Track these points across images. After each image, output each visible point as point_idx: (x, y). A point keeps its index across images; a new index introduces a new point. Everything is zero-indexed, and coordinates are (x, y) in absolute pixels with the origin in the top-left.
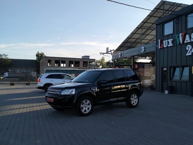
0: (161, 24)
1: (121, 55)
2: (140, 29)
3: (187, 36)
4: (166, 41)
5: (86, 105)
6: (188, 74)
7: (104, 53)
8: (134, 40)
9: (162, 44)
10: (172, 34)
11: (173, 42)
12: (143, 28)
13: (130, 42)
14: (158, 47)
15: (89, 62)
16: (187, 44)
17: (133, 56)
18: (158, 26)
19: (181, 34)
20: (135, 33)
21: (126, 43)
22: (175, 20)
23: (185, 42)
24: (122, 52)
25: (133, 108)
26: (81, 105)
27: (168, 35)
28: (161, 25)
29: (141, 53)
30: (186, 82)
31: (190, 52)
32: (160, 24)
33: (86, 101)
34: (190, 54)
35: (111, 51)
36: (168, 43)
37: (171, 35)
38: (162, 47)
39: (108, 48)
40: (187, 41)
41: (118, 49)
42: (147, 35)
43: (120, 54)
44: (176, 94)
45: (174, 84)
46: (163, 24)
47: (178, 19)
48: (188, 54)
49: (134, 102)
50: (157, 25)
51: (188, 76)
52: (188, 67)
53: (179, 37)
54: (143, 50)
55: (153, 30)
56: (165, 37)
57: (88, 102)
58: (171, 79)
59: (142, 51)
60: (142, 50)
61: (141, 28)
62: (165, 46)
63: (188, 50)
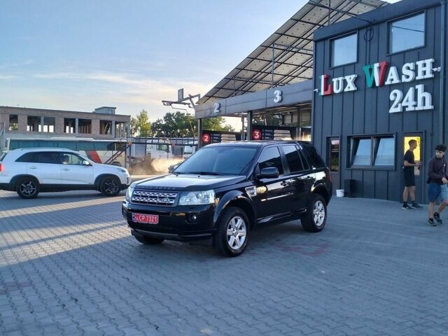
0: (326, 40)
1: (219, 109)
2: (269, 49)
3: (393, 70)
4: (340, 79)
5: (237, 228)
6: (392, 153)
7: (170, 103)
8: (250, 74)
9: (329, 86)
10: (354, 64)
11: (355, 82)
12: (275, 46)
13: (240, 79)
14: (320, 91)
15: (114, 122)
16: (392, 87)
17: (251, 112)
18: (320, 45)
19: (376, 66)
20: (256, 59)
21: (232, 81)
22: (363, 32)
23: (388, 83)
24: (222, 101)
25: (317, 234)
26: (228, 230)
27: (344, 66)
28: (328, 43)
29: (273, 106)
30: (387, 170)
31: (400, 105)
32: (324, 40)
33: (236, 221)
34: (399, 110)
35: (191, 97)
36: (345, 83)
37: (353, 66)
38: (329, 92)
39: (181, 91)
40: (392, 80)
41: (210, 95)
42: (281, 63)
43: (216, 105)
44: (362, 197)
45: (357, 177)
46: (332, 39)
47: (370, 30)
48: (392, 110)
49: (319, 217)
50: (316, 42)
51: (393, 157)
52: (391, 137)
53: (371, 70)
54: (279, 98)
55: (295, 52)
56: (335, 70)
57: (240, 221)
58: (349, 164)
59: (276, 101)
60: (274, 97)
61: (272, 46)
62: (336, 91)
63: (394, 101)
